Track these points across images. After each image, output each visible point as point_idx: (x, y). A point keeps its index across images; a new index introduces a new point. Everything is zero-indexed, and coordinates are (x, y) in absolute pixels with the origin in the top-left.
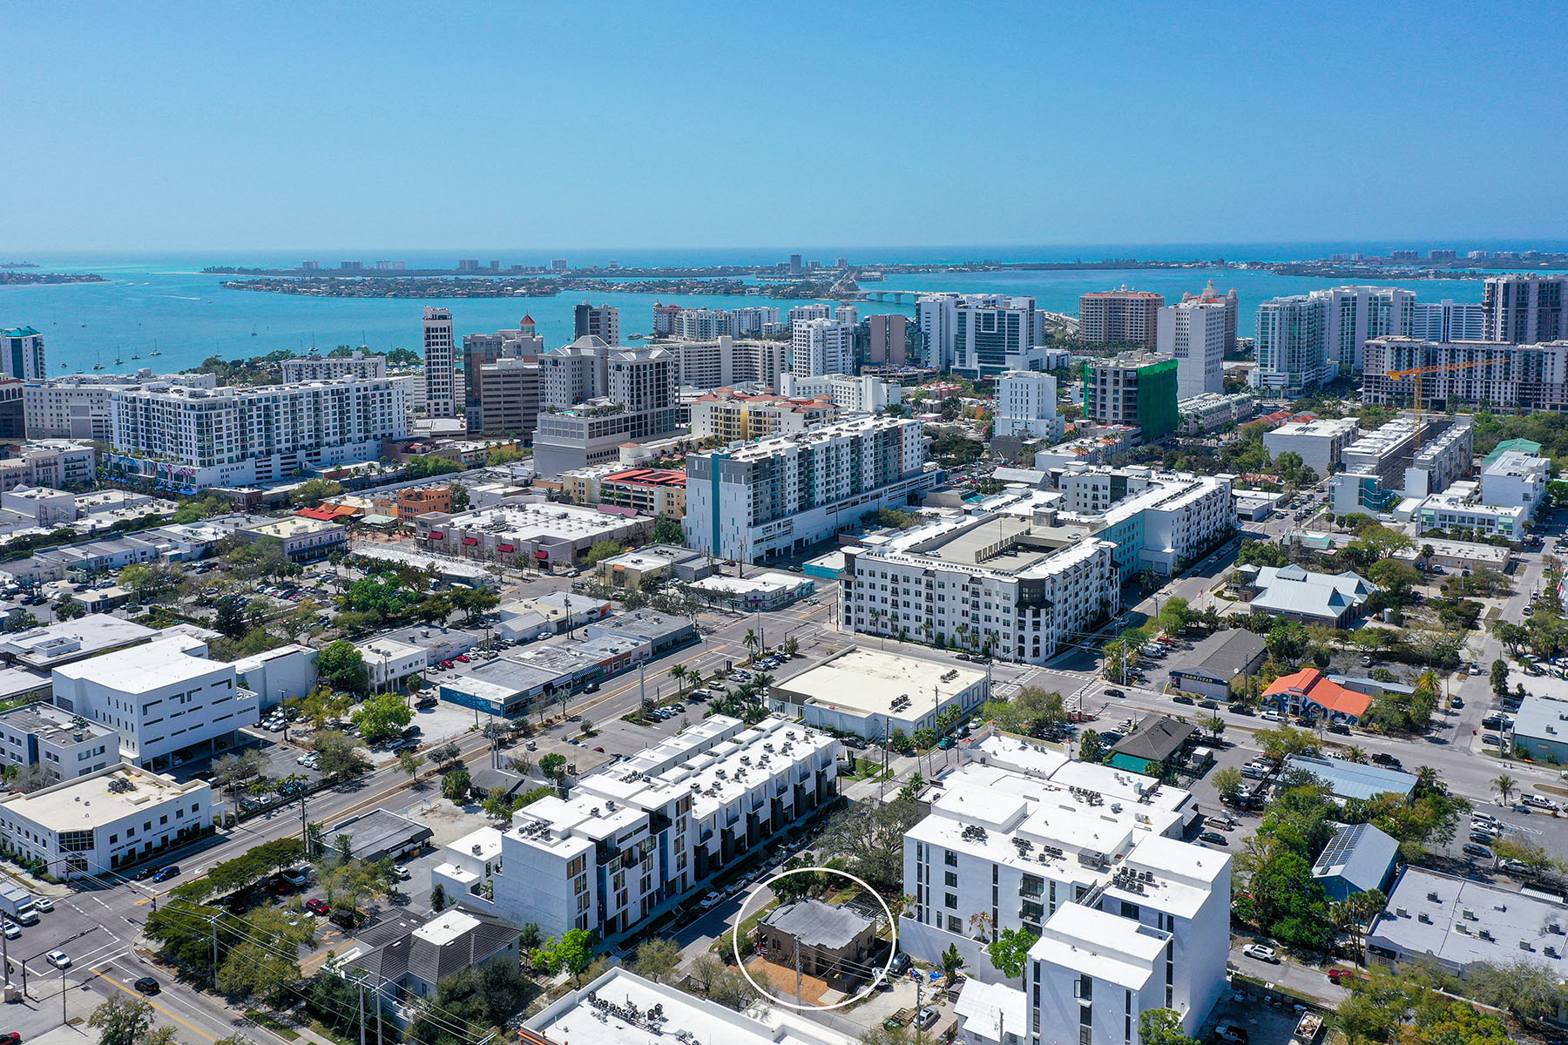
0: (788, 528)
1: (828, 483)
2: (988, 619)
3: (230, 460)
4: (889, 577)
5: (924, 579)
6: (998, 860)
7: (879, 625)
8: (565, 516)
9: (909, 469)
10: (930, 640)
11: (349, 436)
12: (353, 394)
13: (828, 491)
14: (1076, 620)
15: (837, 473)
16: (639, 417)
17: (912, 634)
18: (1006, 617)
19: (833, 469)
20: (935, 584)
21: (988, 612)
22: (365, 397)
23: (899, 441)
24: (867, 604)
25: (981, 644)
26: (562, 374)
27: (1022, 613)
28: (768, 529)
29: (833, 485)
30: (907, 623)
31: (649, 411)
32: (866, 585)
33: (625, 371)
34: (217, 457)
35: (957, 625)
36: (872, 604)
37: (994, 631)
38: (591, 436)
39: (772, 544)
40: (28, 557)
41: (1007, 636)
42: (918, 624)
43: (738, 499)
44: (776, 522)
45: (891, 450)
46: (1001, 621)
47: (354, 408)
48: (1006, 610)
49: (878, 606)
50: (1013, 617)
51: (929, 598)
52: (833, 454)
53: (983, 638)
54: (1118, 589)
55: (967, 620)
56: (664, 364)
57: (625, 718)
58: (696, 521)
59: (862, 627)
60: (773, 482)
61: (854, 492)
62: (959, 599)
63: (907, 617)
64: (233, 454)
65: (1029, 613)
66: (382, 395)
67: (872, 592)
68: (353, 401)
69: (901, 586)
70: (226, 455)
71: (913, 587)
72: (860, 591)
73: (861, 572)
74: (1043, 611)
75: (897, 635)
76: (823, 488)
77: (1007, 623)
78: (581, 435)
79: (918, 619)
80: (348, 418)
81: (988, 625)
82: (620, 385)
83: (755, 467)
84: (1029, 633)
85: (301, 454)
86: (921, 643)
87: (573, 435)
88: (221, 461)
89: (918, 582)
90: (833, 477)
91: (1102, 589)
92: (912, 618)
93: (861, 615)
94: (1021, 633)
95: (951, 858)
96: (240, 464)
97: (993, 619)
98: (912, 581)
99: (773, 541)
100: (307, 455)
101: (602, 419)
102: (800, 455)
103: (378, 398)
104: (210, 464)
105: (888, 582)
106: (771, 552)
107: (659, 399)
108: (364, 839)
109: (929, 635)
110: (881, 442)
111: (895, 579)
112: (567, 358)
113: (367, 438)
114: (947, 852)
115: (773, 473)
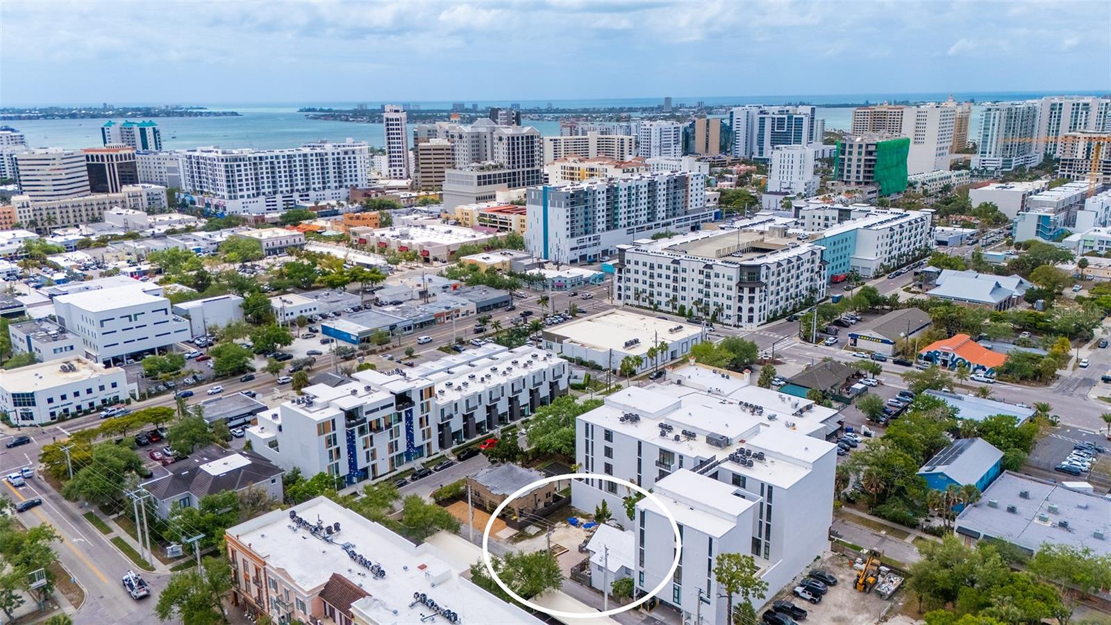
0: (595, 242)
1: (629, 212)
2: (716, 295)
3: (249, 196)
4: (648, 265)
5: (672, 267)
6: (641, 438)
7: (641, 300)
8: (450, 232)
9: (694, 207)
10: (675, 311)
11: (328, 185)
12: (330, 157)
13: (629, 218)
14: (787, 300)
15: (637, 205)
16: (514, 173)
17: (662, 307)
18: (730, 293)
19: (633, 203)
20: (680, 270)
21: (716, 290)
22: (338, 159)
23: (687, 185)
24: (632, 284)
25: (711, 313)
26: (465, 144)
27: (741, 289)
28: (582, 241)
29: (633, 214)
30: (659, 298)
31: (521, 170)
32: (633, 271)
33: (505, 141)
34: (239, 194)
35: (694, 300)
36: (636, 285)
37: (720, 304)
38: (479, 184)
39: (584, 252)
40: (104, 246)
41: (729, 307)
42: (668, 299)
43: (559, 217)
44: (588, 236)
45: (681, 193)
46: (725, 296)
47: (331, 166)
48: (730, 288)
49: (641, 286)
50: (734, 293)
51: (675, 280)
52: (634, 191)
53: (712, 309)
54: (825, 281)
55: (701, 296)
56: (532, 137)
57: (440, 349)
58: (532, 235)
59: (629, 302)
60: (586, 207)
61: (649, 220)
62: (696, 281)
63: (659, 294)
64: (251, 192)
65: (746, 290)
66: (349, 158)
67: (636, 276)
68: (330, 162)
69: (656, 271)
70: (245, 193)
71: (664, 272)
72: (628, 275)
73: (629, 262)
74: (757, 290)
75: (652, 307)
76: (626, 216)
77: (729, 298)
78: (472, 184)
79: (667, 295)
80: (328, 173)
81: (716, 299)
82: (501, 151)
83: (572, 196)
84: (746, 305)
85: (296, 196)
86: (669, 313)
87: (467, 183)
88: (242, 197)
89: (668, 268)
90: (633, 209)
91: (812, 280)
92: (663, 295)
93: (628, 293)
94: (740, 305)
95: (608, 435)
96: (255, 199)
97: (720, 295)
98: (664, 267)
99: (585, 249)
100: (301, 196)
101: (487, 173)
102: (608, 190)
103: (347, 160)
104: (235, 198)
105: (647, 269)
106: (583, 257)
107: (528, 161)
108: (220, 410)
109: (675, 308)
110: (672, 185)
111: (652, 267)
112: (468, 133)
113: (341, 187)
114: (606, 431)
115: (586, 201)
